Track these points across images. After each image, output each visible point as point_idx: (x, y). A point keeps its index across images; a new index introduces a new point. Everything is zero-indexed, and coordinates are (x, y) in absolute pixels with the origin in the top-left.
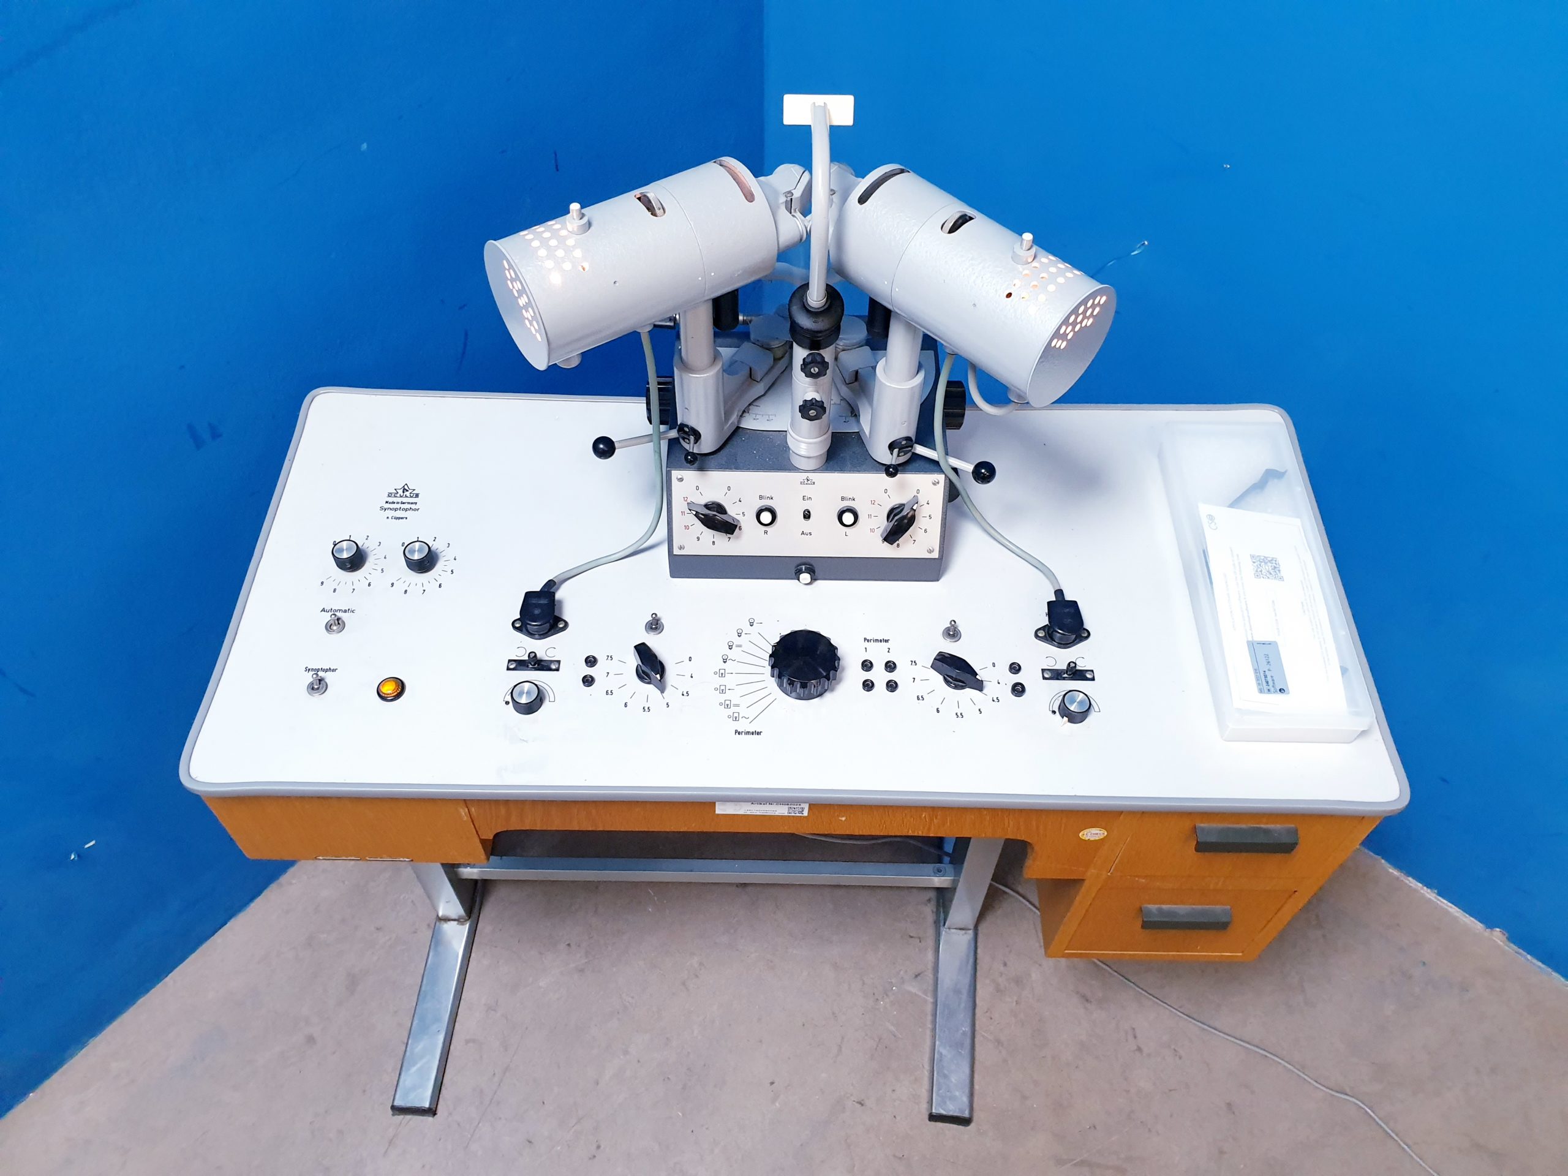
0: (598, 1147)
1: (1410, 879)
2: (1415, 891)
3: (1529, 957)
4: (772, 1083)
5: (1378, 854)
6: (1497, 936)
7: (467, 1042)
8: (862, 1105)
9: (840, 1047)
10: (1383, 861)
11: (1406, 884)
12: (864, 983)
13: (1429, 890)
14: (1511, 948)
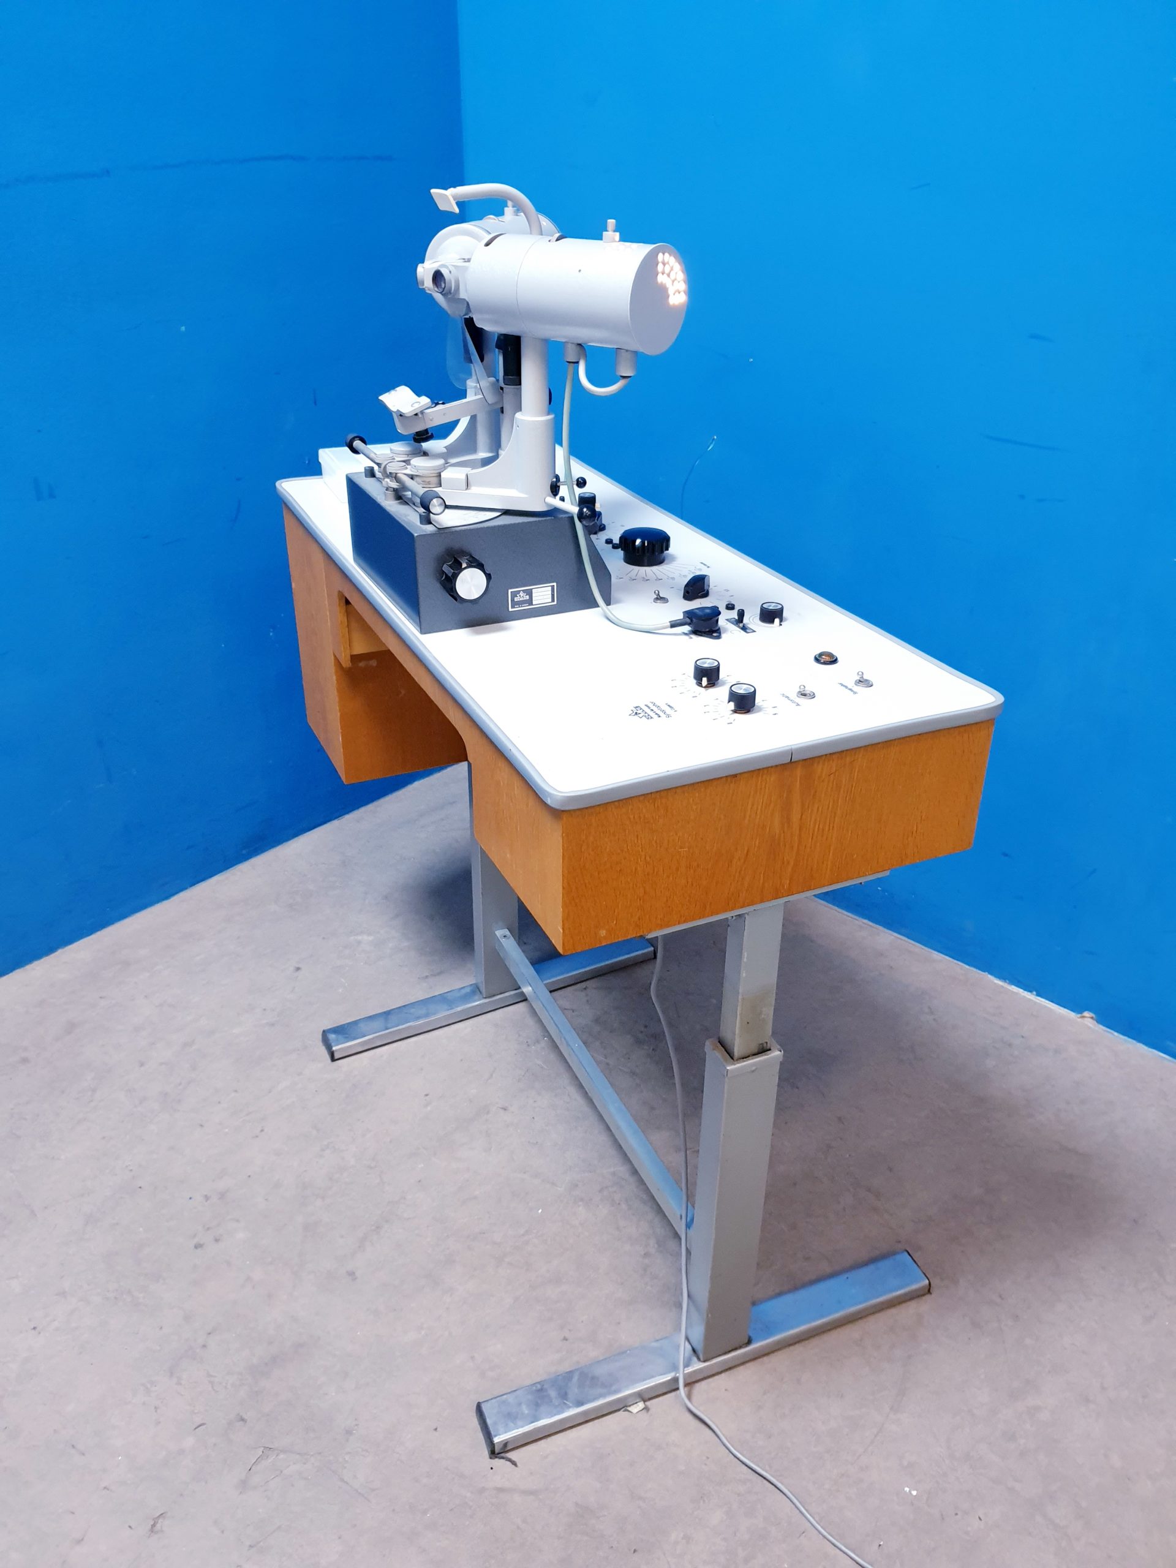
0: (262, 1131)
1: (1013, 987)
2: (1017, 994)
3: (1116, 1034)
4: (427, 1095)
5: (984, 972)
6: (1087, 1021)
7: (161, 1064)
8: (505, 1110)
9: (492, 1075)
10: (990, 976)
11: (1009, 990)
12: (519, 1036)
13: (1029, 993)
14: (1101, 1028)
